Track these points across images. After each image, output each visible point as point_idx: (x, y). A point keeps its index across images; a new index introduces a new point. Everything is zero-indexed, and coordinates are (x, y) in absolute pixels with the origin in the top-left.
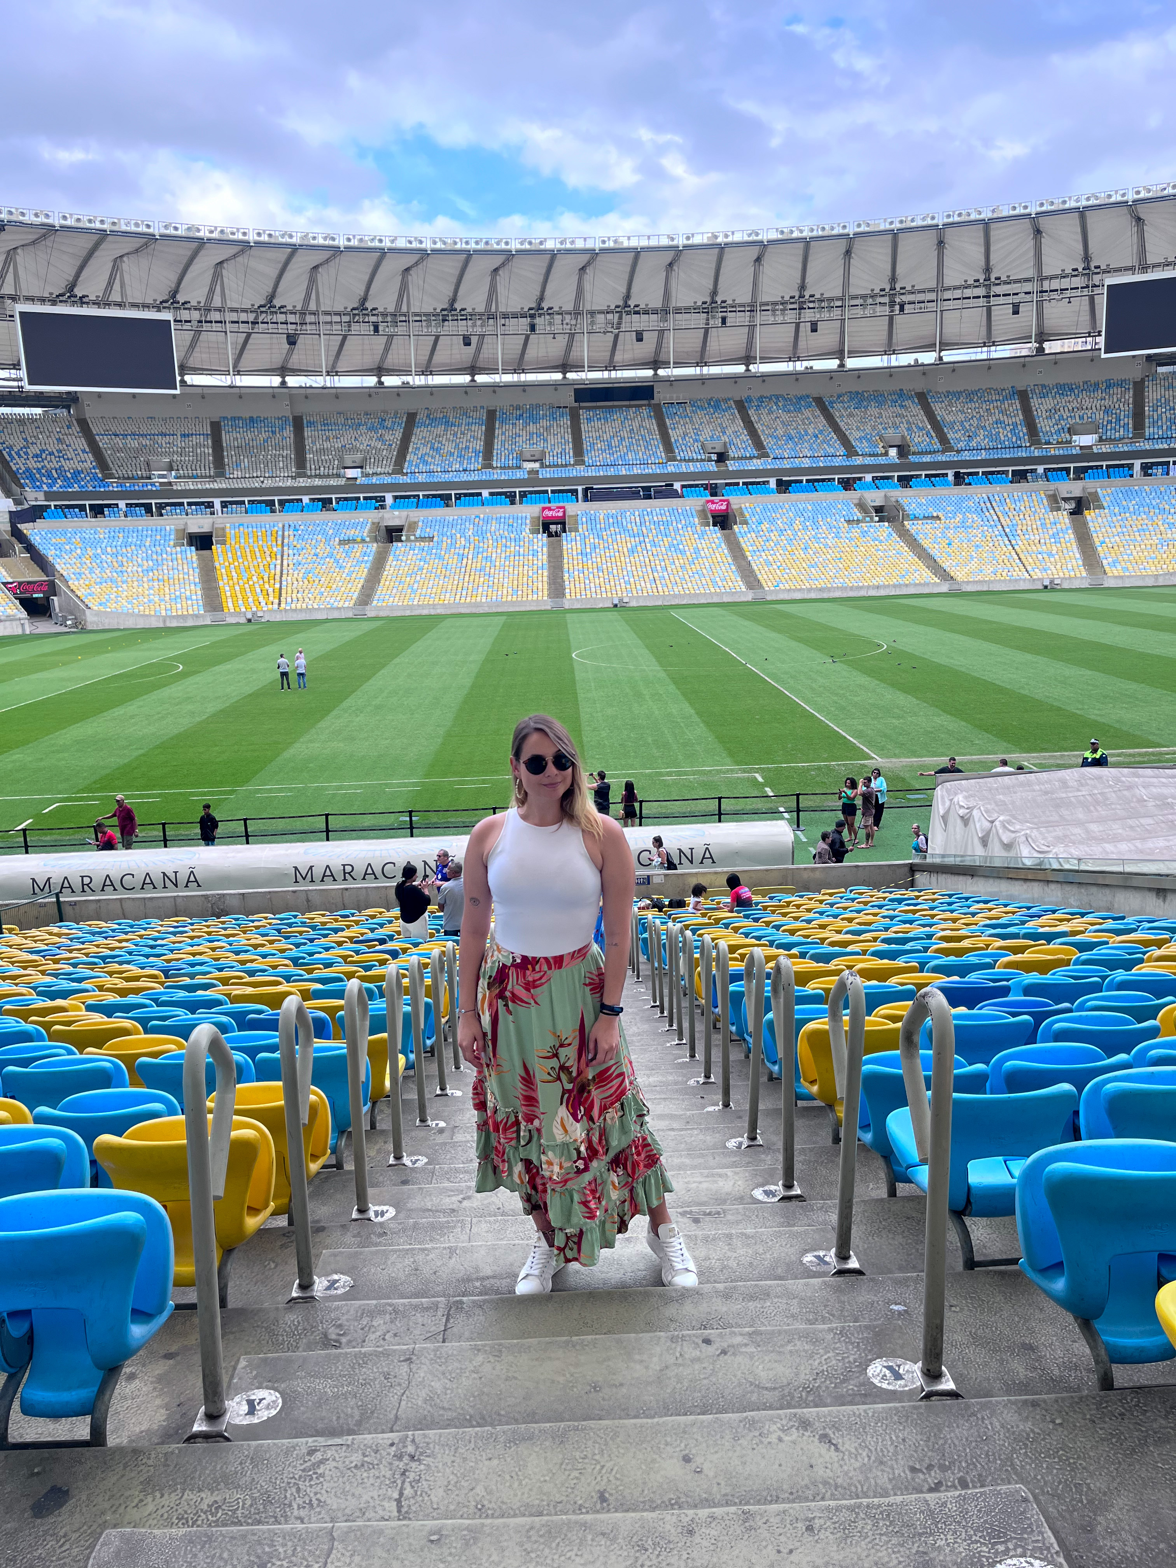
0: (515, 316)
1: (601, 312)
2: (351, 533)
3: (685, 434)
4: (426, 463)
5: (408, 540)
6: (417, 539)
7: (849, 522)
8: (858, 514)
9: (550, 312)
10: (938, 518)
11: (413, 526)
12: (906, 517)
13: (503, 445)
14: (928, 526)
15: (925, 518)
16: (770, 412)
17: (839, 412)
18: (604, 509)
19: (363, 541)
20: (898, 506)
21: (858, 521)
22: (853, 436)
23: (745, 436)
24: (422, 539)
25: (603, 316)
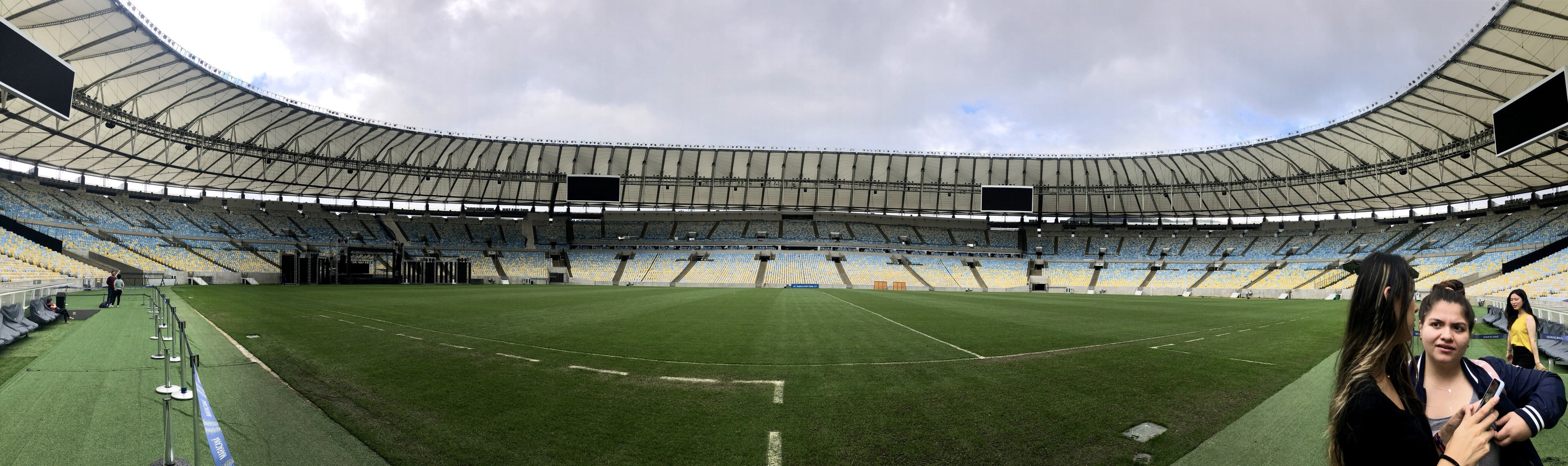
0: (755, 180)
1: (790, 181)
2: (683, 257)
3: (824, 231)
4: (719, 236)
5: (704, 260)
6: (707, 260)
7: (887, 263)
8: (890, 261)
9: (770, 180)
10: (922, 265)
11: (707, 255)
12: (910, 263)
13: (751, 230)
14: (919, 267)
15: (917, 264)
16: (858, 226)
17: (883, 228)
18: (786, 253)
19: (686, 260)
20: (907, 260)
21: (891, 264)
22: (889, 236)
23: (847, 233)
24: (709, 260)
25: (791, 182)
